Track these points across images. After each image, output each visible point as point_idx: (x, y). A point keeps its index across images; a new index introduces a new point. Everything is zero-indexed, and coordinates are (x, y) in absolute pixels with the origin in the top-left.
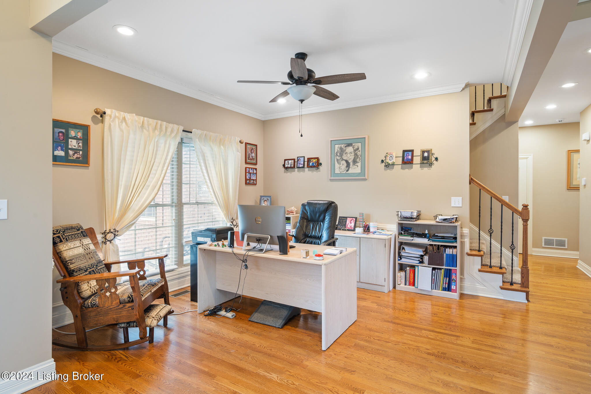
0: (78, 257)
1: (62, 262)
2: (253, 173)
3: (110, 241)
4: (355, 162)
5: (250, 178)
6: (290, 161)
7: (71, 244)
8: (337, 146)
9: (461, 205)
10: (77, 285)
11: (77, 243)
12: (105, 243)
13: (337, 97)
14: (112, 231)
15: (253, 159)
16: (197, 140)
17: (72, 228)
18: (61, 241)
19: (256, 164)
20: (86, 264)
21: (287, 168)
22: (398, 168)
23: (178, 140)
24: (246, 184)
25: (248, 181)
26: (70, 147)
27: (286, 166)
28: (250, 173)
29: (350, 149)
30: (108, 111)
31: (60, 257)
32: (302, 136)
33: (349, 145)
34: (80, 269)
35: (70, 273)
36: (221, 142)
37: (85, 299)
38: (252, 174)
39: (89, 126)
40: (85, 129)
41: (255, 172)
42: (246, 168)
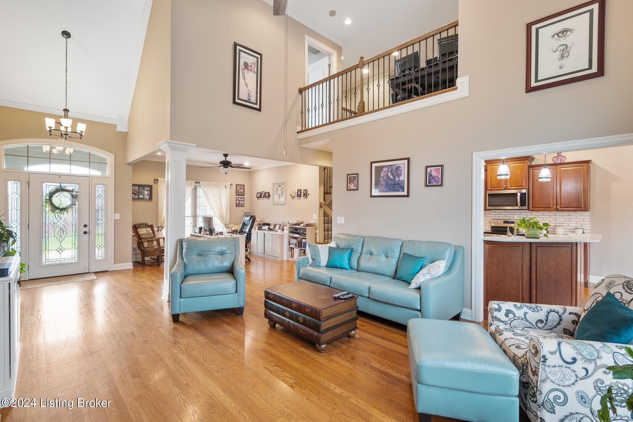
0: (144, 234)
1: (138, 235)
2: (242, 200)
3: (160, 230)
4: (282, 195)
5: (239, 203)
6: (259, 194)
7: (142, 229)
8: (275, 186)
9: (316, 219)
10: (142, 243)
11: (145, 229)
12: (158, 231)
13: (251, 168)
14: (161, 226)
15: (242, 193)
16: (203, 186)
17: (143, 224)
18: (138, 228)
19: (244, 195)
20: (147, 237)
21: (258, 197)
22: (296, 198)
23: (193, 187)
24: (236, 206)
25: (238, 205)
26: (145, 194)
27: (257, 196)
28: (239, 201)
29: (280, 188)
30: (159, 179)
31: (138, 234)
32: (226, 188)
33: (280, 186)
34: (144, 238)
35: (141, 239)
36: (217, 186)
37: (145, 248)
38: (240, 201)
39: (152, 185)
40: (151, 187)
41: (243, 199)
42: (236, 198)
